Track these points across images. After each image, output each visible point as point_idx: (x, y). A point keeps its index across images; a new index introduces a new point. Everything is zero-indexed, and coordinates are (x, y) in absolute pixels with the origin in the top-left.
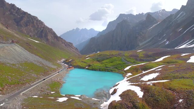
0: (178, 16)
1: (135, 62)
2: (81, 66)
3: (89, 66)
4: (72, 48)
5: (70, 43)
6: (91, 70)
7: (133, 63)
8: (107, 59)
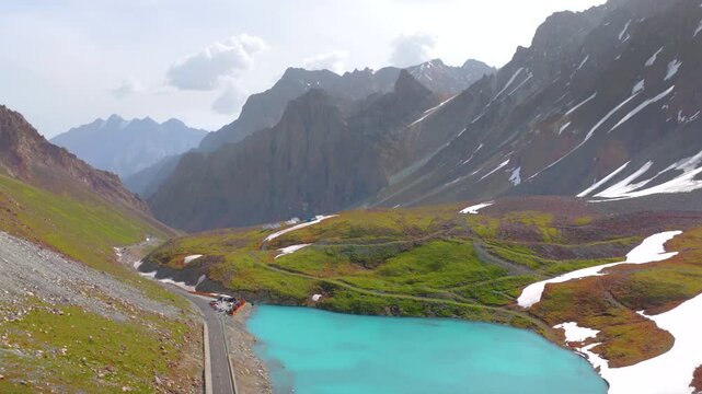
0: (511, 81)
1: (541, 263)
2: (283, 290)
3: (327, 288)
4: (120, 195)
5: (107, 173)
6: (348, 312)
7: (536, 267)
8: (403, 250)
